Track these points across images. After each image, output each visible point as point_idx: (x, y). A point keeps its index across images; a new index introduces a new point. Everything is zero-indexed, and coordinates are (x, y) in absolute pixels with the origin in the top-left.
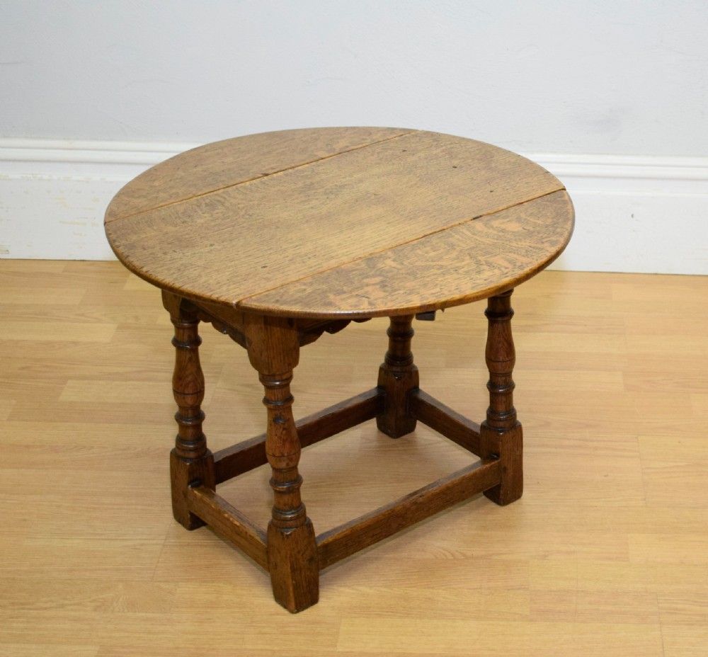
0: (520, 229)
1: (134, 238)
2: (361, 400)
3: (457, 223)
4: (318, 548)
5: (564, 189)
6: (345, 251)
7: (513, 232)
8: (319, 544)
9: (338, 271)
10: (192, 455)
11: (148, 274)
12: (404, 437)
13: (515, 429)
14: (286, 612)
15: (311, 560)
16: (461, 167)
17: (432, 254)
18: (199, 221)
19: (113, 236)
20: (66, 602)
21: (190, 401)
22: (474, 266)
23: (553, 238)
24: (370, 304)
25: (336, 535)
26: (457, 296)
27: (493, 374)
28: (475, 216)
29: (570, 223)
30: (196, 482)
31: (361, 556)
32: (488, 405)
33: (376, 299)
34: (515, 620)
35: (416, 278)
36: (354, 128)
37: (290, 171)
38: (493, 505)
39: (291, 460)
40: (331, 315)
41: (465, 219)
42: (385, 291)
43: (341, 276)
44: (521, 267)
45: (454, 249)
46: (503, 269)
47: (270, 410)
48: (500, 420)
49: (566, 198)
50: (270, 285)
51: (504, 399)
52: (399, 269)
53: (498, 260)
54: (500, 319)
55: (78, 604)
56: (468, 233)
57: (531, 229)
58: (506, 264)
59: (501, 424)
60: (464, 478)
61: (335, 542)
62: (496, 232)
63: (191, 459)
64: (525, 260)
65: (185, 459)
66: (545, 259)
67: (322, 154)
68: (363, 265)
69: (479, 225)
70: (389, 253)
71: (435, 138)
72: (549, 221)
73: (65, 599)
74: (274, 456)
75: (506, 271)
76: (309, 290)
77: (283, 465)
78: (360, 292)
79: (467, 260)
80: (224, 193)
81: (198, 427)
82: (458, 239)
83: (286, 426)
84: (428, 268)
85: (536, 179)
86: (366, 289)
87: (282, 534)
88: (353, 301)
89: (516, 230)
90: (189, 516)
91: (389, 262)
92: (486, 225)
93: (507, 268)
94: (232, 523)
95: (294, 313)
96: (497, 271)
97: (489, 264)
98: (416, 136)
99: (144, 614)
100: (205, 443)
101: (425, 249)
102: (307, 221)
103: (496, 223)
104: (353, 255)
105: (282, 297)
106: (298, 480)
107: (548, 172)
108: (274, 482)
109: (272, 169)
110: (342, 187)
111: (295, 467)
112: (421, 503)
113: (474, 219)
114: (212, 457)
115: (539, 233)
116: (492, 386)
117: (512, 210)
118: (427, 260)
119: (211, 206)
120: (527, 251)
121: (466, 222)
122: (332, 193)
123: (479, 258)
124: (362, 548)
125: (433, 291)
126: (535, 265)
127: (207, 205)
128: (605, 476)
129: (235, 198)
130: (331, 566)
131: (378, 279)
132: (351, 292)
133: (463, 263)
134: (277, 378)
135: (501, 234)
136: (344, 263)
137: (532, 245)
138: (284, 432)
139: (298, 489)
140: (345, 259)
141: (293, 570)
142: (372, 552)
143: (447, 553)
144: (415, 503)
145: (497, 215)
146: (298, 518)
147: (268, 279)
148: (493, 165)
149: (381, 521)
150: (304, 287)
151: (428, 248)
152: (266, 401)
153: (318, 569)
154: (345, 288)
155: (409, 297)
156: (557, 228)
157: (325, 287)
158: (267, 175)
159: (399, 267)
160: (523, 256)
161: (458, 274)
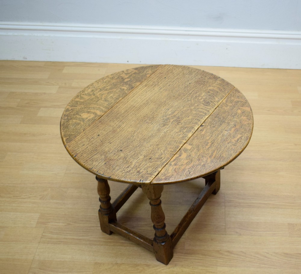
0: (82, 115)
6: (143, 90)
7: (84, 112)
17: (112, 95)
22: (95, 93)
28: (102, 117)
35: (113, 84)
42: (121, 77)
45: (105, 99)
52: (120, 86)
53: (87, 97)
56: (102, 108)
57: (77, 116)
62: (91, 111)
68: (133, 85)
69: (99, 114)
70: (127, 92)
72: (71, 122)
75: (83, 93)
79: (98, 95)
82: (104, 104)
84: (111, 89)
89: (83, 114)
91: (125, 88)
92: (97, 114)
93: (83, 94)
97: (90, 95)
101: (115, 96)
115: (74, 114)
118: (112, 91)
121: (104, 114)
123: (94, 97)
131: (126, 81)
133: (99, 93)
135: (89, 110)
136: (140, 84)
137: (75, 107)
140: (141, 86)
145: (93, 121)
156: (67, 119)
159: (121, 87)
160: (78, 101)
161: (100, 88)
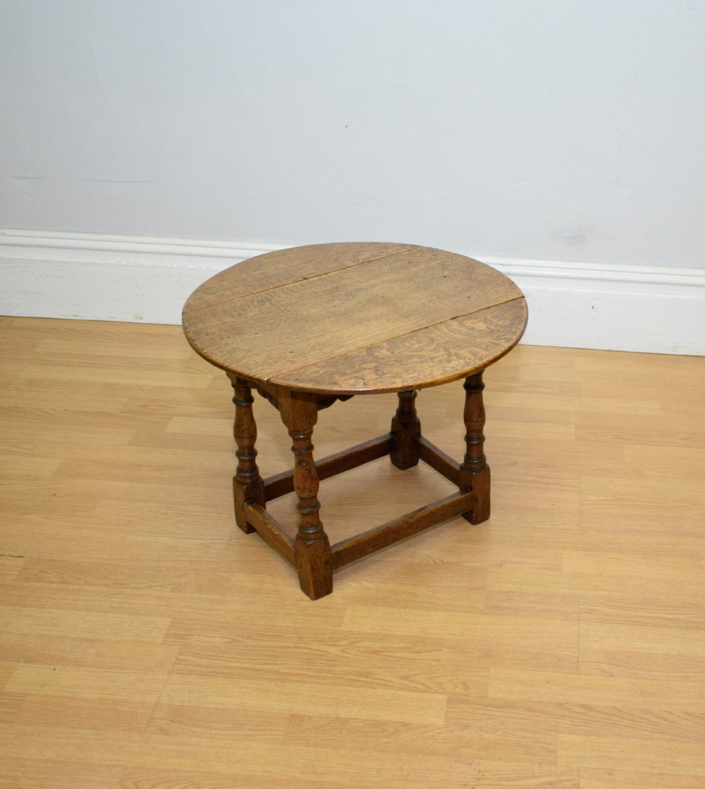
0: (485, 328)
1: (201, 326)
2: (378, 442)
3: (439, 321)
4: (331, 554)
5: (523, 297)
6: (352, 341)
7: (480, 330)
8: (333, 552)
9: (345, 357)
10: (248, 481)
11: (206, 355)
12: (410, 469)
13: (485, 470)
14: (308, 599)
15: (326, 563)
16: (450, 277)
17: (416, 346)
18: (250, 314)
19: (187, 324)
20: (153, 584)
21: (246, 442)
22: (446, 357)
23: (509, 336)
24: (365, 384)
25: (346, 545)
26: (429, 380)
27: (469, 430)
28: (452, 316)
29: (523, 324)
30: (251, 500)
31: (368, 558)
32: (466, 452)
33: (369, 381)
34: (473, 613)
35: (401, 365)
36: (376, 243)
37: (323, 276)
38: (468, 524)
39: (311, 491)
40: (335, 391)
41: (446, 319)
42: (377, 374)
43: (348, 362)
44: (481, 359)
45: (433, 342)
46: (467, 359)
47: (296, 455)
48: (474, 464)
49: (524, 304)
50: (293, 367)
51: (476, 448)
52: (390, 357)
53: (465, 353)
54: (474, 391)
55: (160, 586)
56: (446, 330)
57: (493, 328)
58: (470, 356)
59: (475, 466)
60: (444, 506)
61: (345, 550)
62: (466, 330)
63: (248, 484)
64: (485, 353)
65: (243, 484)
66: (499, 353)
67: (349, 263)
68: (364, 353)
69: (455, 324)
70: (385, 345)
71: (434, 253)
72: (507, 323)
73: (152, 582)
74: (299, 488)
75: (469, 361)
76: (321, 372)
77: (305, 495)
78: (359, 374)
79: (442, 352)
80: (272, 292)
81: (252, 461)
82: (438, 335)
83: (308, 467)
84: (410, 357)
85: (503, 288)
86: (363, 372)
87: (305, 544)
88: (351, 381)
89: (481, 329)
90: (246, 524)
91: (384, 352)
92: (460, 324)
93: (470, 359)
94: (273, 532)
95: (308, 389)
96: (462, 361)
97: (458, 356)
98: (421, 251)
99: (206, 596)
100: (258, 472)
101: (411, 342)
102: (329, 317)
103: (468, 323)
104: (358, 345)
105: (300, 376)
106: (317, 505)
107: (513, 283)
108: (300, 507)
109: (311, 274)
110: (360, 290)
111: (315, 497)
112: (411, 523)
113: (452, 319)
114: (263, 482)
115: (498, 331)
116: (468, 438)
117: (481, 313)
118: (412, 351)
119: (261, 302)
120: (487, 346)
121: (446, 321)
122: (351, 295)
123: (452, 350)
124: (366, 555)
125: (412, 376)
126: (491, 357)
127: (258, 301)
128: (553, 505)
129: (280, 297)
130: (341, 568)
131: (373, 365)
132: (352, 374)
133: (439, 354)
134: (301, 433)
135: (470, 331)
136: (350, 351)
137: (493, 341)
138: (306, 472)
139: (317, 512)
140: (351, 348)
141: (313, 570)
142: (376, 556)
143: (429, 559)
144: (407, 523)
145: (470, 316)
146: (316, 532)
147: (292, 362)
148: (473, 276)
149: (381, 535)
150: (318, 369)
151: (414, 341)
152: (294, 449)
153: (332, 569)
154: (348, 371)
155: (394, 380)
156: (513, 328)
157: (333, 370)
158: (306, 279)
159: (390, 355)
160: (484, 350)
161: (433, 362)
